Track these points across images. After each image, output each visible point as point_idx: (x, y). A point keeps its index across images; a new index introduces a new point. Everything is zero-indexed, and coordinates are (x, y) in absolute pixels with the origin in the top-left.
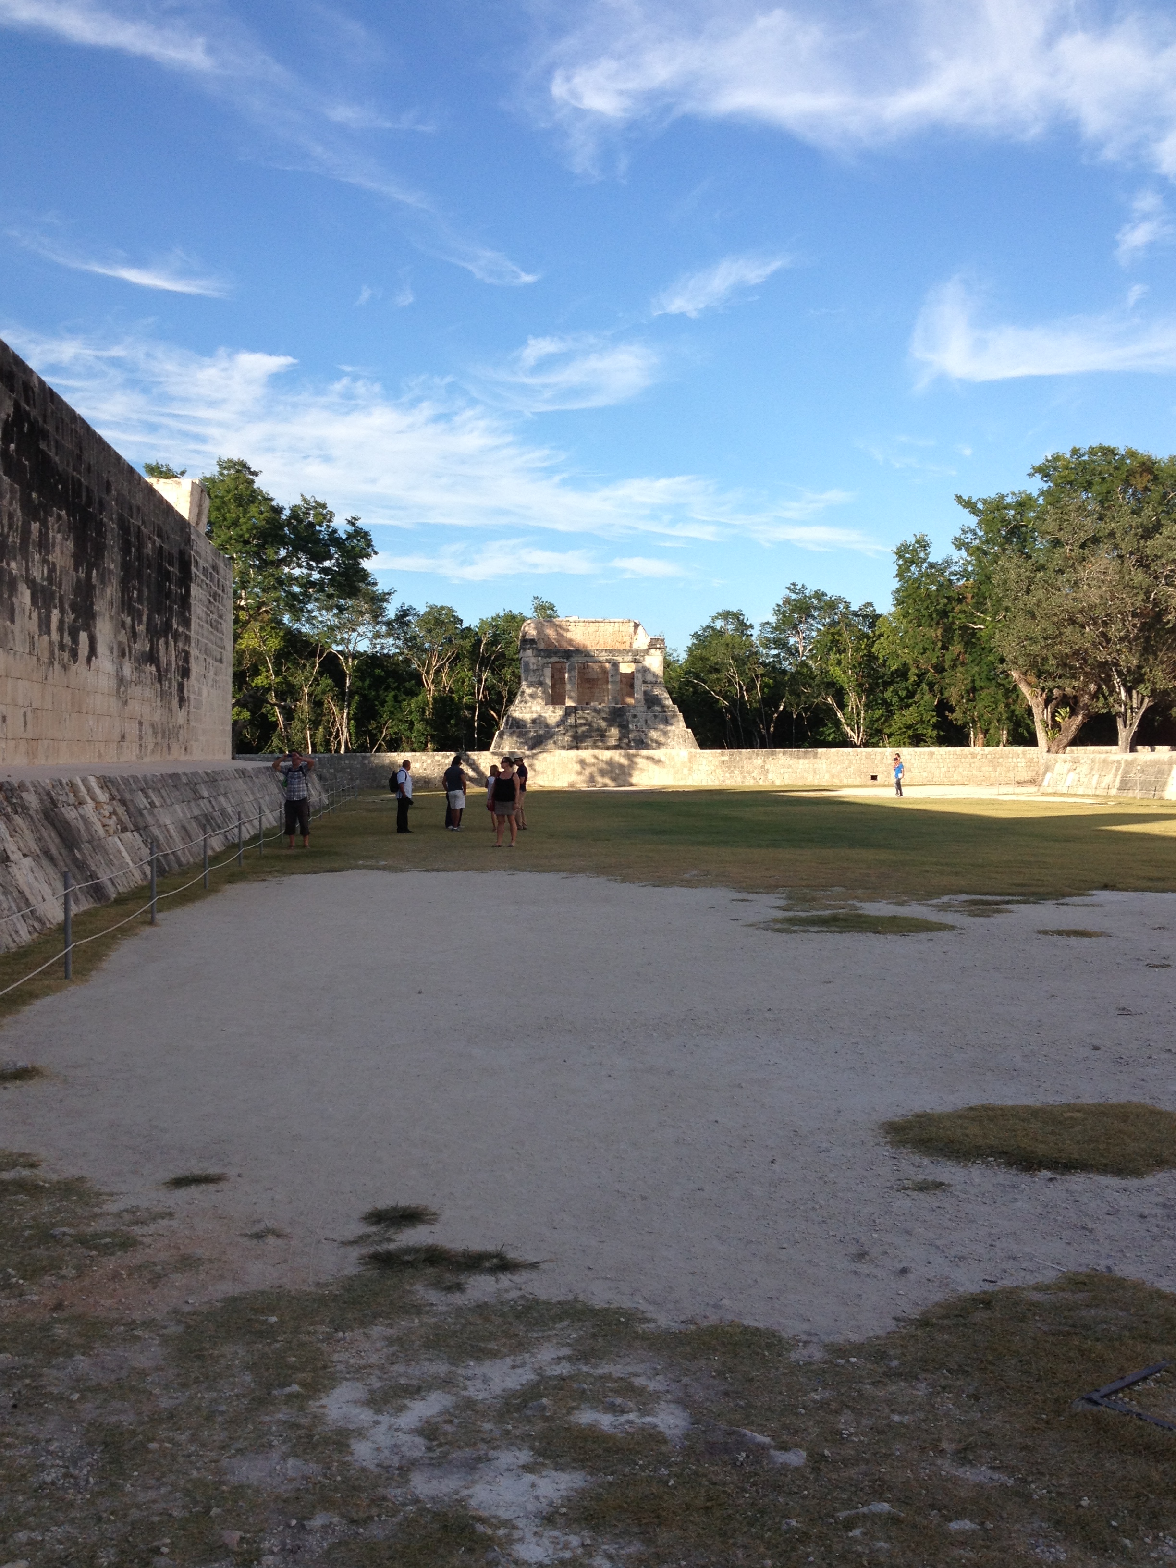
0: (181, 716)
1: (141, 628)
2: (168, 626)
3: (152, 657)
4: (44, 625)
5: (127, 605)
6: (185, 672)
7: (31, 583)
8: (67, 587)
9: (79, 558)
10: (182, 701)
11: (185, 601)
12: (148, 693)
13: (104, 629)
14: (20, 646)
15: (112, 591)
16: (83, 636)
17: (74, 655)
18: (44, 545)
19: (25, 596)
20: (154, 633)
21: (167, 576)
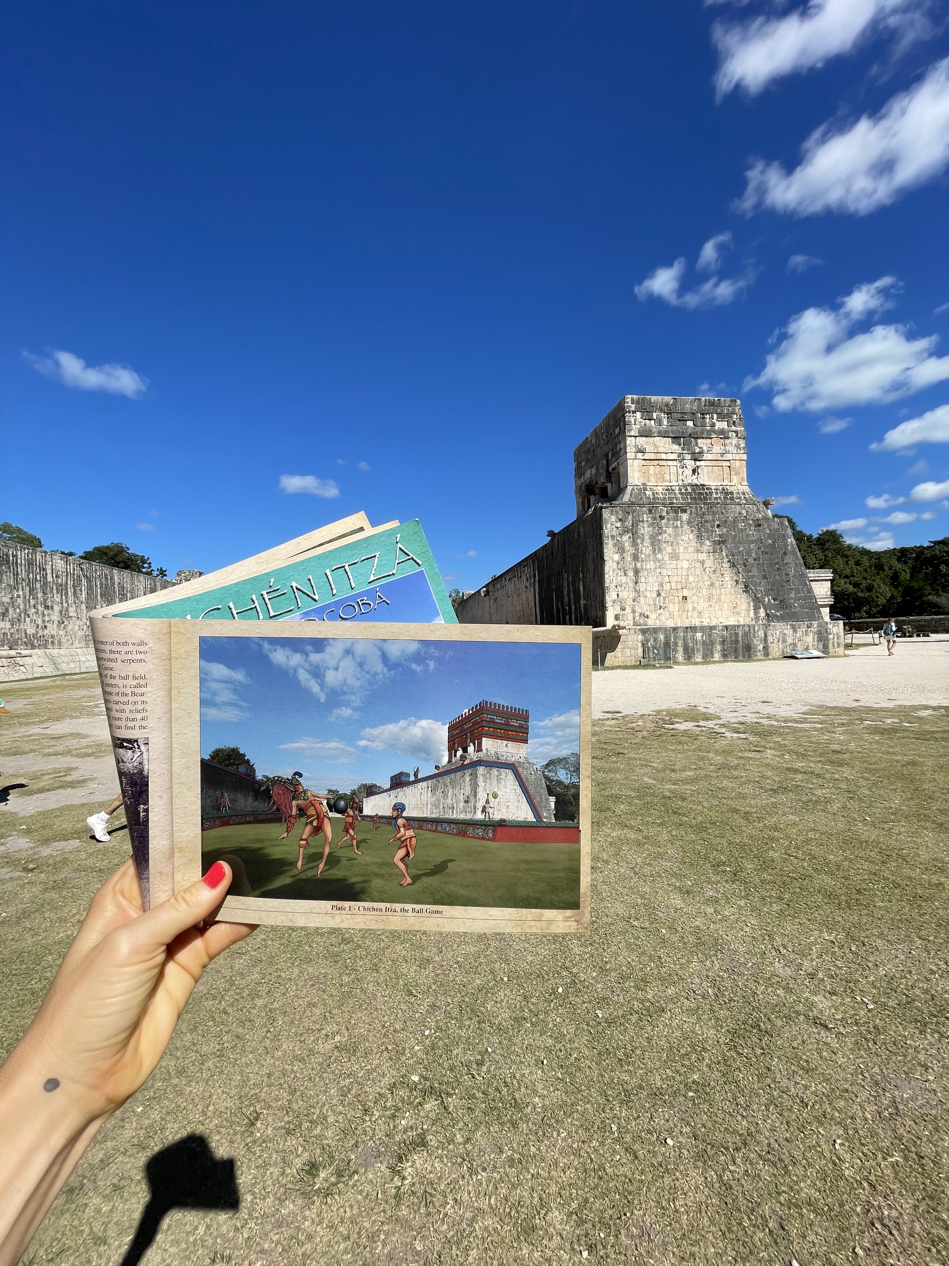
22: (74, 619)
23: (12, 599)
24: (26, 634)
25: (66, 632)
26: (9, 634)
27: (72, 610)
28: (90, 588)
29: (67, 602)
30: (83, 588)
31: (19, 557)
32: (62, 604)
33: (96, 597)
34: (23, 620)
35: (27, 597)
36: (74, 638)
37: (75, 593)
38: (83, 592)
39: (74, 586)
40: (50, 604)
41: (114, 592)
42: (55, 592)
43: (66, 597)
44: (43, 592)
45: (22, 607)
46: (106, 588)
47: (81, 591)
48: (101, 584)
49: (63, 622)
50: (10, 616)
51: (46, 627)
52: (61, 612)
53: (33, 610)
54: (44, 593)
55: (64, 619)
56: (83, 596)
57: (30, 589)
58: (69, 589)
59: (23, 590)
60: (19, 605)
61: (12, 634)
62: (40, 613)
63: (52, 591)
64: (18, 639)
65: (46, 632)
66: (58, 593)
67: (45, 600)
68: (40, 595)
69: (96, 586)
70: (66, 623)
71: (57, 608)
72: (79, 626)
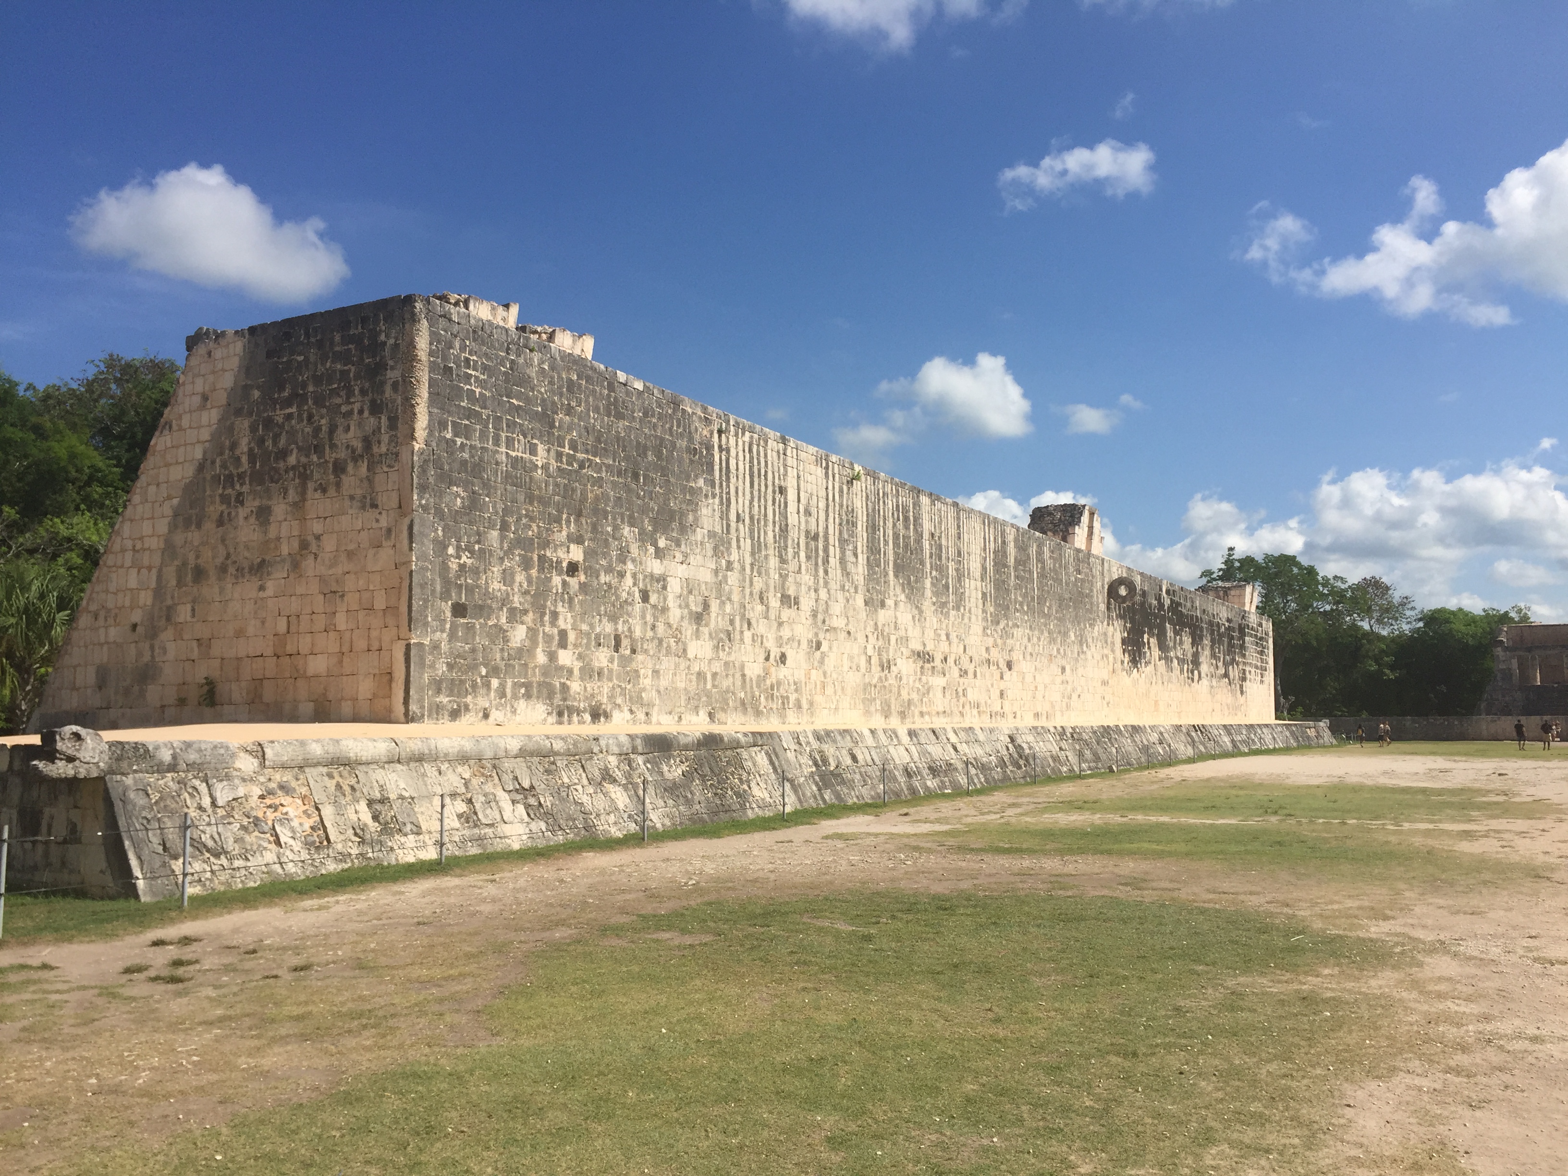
0: (1242, 699)
1: (1220, 664)
2: (1233, 660)
3: (1226, 675)
4: (1182, 671)
5: (1214, 656)
6: (1244, 679)
7: (1177, 658)
8: (1190, 658)
9: (1193, 644)
10: (1242, 693)
11: (1243, 647)
12: (1225, 690)
13: (1204, 668)
14: (1175, 680)
15: (1207, 652)
16: (1196, 672)
17: (1193, 680)
18: (1181, 643)
19: (1175, 661)
20: (1226, 665)
21: (1232, 638)
22: (843, 635)
23: (716, 572)
24: (743, 676)
25: (825, 674)
26: (709, 677)
27: (837, 608)
28: (873, 549)
29: (826, 583)
30: (859, 544)
31: (733, 452)
32: (816, 591)
33: (886, 575)
34: (738, 637)
35: (748, 571)
36: (839, 692)
37: (843, 561)
38: (860, 556)
39: (843, 542)
40: (791, 592)
41: (922, 563)
42: (802, 555)
43: (826, 572)
44: (781, 556)
45: (735, 597)
46: (906, 546)
47: (856, 555)
48: (896, 536)
49: (819, 646)
50: (713, 624)
51: (783, 658)
52: (814, 614)
53: (759, 608)
54: (783, 561)
55: (821, 636)
56: (860, 570)
57: (753, 545)
58: (831, 549)
59: (739, 547)
60: (730, 593)
61: (715, 675)
62: (772, 615)
63: (796, 554)
64: (727, 691)
65: (783, 672)
66: (808, 558)
67: (784, 577)
68: (773, 562)
69: (886, 542)
70: (824, 647)
71: (807, 603)
72: (851, 658)
